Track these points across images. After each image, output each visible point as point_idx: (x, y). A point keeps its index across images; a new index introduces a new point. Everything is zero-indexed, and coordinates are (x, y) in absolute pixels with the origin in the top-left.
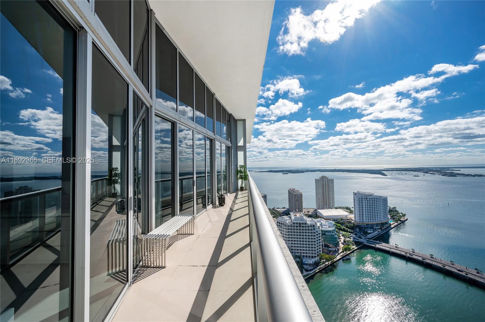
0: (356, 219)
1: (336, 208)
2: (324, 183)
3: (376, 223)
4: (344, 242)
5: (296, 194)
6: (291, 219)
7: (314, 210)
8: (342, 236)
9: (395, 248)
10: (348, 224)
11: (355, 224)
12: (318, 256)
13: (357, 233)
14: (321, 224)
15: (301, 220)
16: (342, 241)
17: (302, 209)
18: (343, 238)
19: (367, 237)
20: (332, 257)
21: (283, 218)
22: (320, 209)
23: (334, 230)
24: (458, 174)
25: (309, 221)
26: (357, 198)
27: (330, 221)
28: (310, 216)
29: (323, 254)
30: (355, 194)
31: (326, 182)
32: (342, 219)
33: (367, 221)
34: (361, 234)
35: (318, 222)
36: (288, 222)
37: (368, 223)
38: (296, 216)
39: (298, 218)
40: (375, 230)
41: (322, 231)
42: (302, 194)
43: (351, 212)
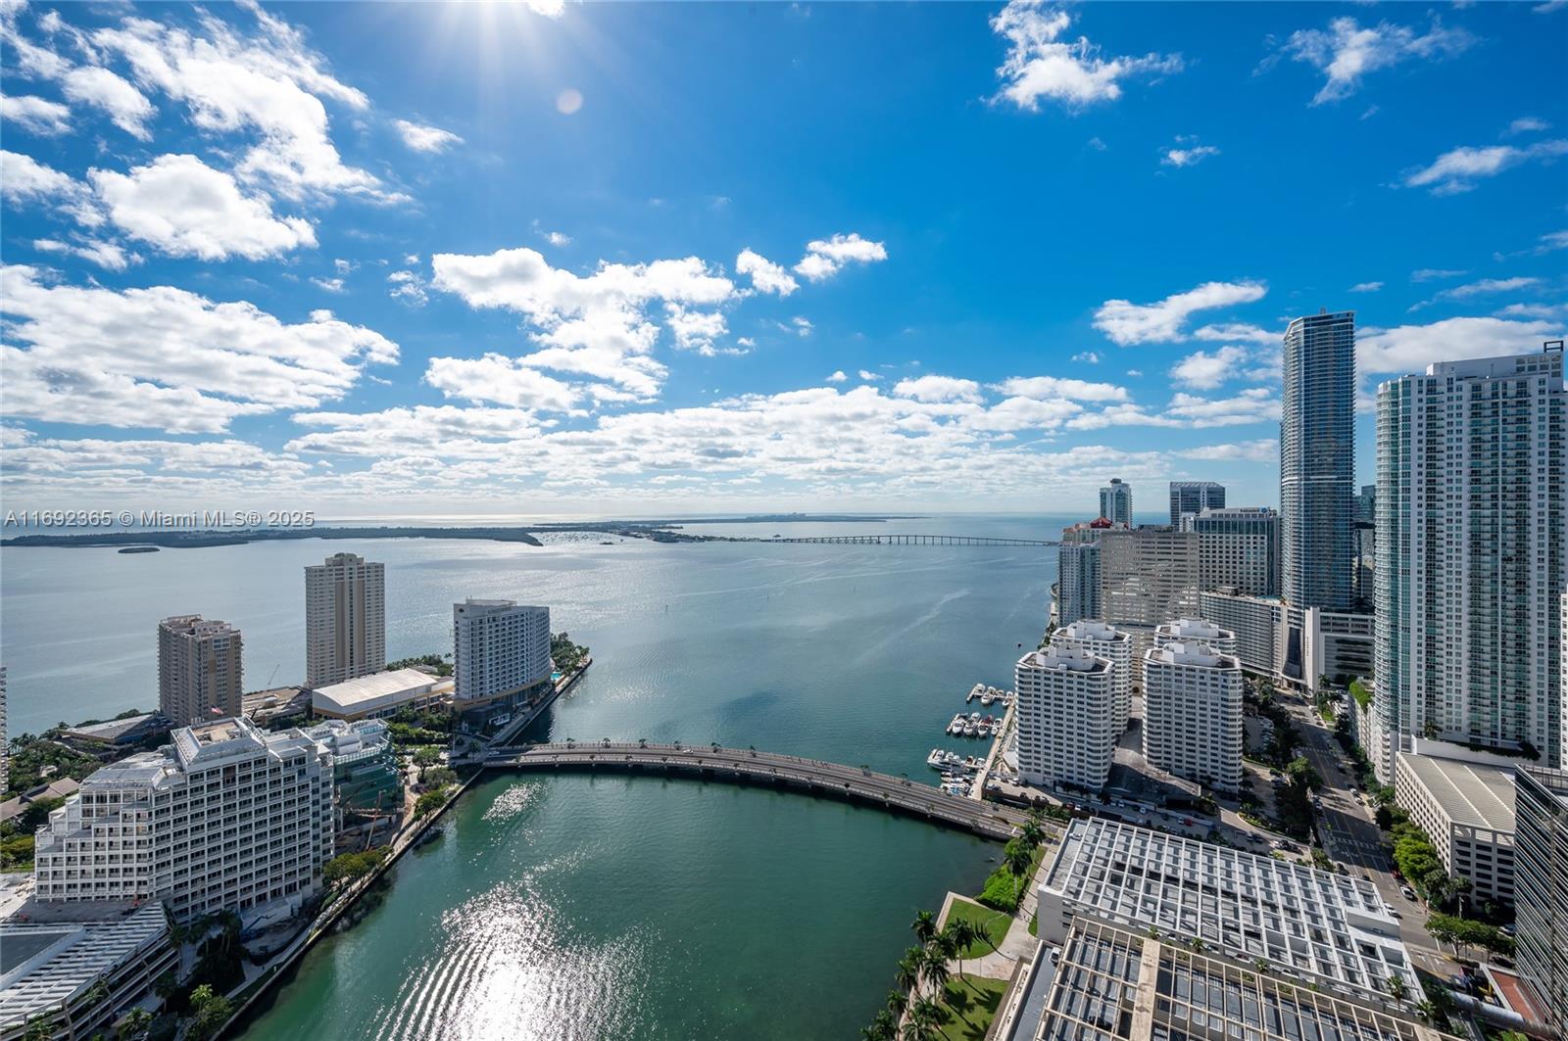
0: (462, 689)
1: (390, 668)
2: (346, 580)
3: (519, 689)
4: (422, 780)
5: (205, 642)
6: (177, 759)
7: (298, 691)
8: (414, 761)
9: (567, 751)
10: (434, 717)
11: (456, 709)
12: (317, 873)
13: (464, 738)
14: (333, 746)
15: (237, 754)
16: (413, 780)
17: (240, 702)
18: (418, 768)
19: (492, 742)
20: (374, 854)
21: (127, 766)
22: (324, 684)
23: (387, 752)
24: (680, 536)
25: (276, 745)
26: (466, 621)
27: (371, 722)
28: (278, 724)
29: (342, 857)
30: (460, 609)
31: (355, 576)
32: (412, 704)
33: (494, 690)
34: (476, 737)
35: (317, 740)
36: (156, 780)
37: (498, 695)
38: (209, 739)
39: (221, 746)
40: (514, 712)
41: (336, 767)
42: (239, 637)
43: (444, 672)
